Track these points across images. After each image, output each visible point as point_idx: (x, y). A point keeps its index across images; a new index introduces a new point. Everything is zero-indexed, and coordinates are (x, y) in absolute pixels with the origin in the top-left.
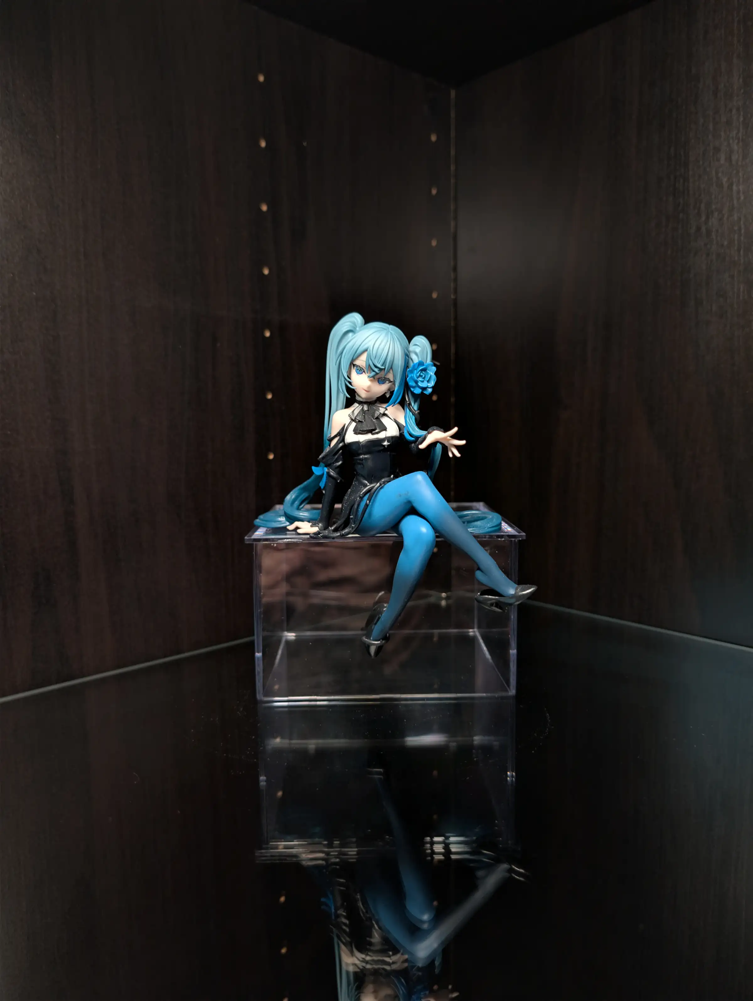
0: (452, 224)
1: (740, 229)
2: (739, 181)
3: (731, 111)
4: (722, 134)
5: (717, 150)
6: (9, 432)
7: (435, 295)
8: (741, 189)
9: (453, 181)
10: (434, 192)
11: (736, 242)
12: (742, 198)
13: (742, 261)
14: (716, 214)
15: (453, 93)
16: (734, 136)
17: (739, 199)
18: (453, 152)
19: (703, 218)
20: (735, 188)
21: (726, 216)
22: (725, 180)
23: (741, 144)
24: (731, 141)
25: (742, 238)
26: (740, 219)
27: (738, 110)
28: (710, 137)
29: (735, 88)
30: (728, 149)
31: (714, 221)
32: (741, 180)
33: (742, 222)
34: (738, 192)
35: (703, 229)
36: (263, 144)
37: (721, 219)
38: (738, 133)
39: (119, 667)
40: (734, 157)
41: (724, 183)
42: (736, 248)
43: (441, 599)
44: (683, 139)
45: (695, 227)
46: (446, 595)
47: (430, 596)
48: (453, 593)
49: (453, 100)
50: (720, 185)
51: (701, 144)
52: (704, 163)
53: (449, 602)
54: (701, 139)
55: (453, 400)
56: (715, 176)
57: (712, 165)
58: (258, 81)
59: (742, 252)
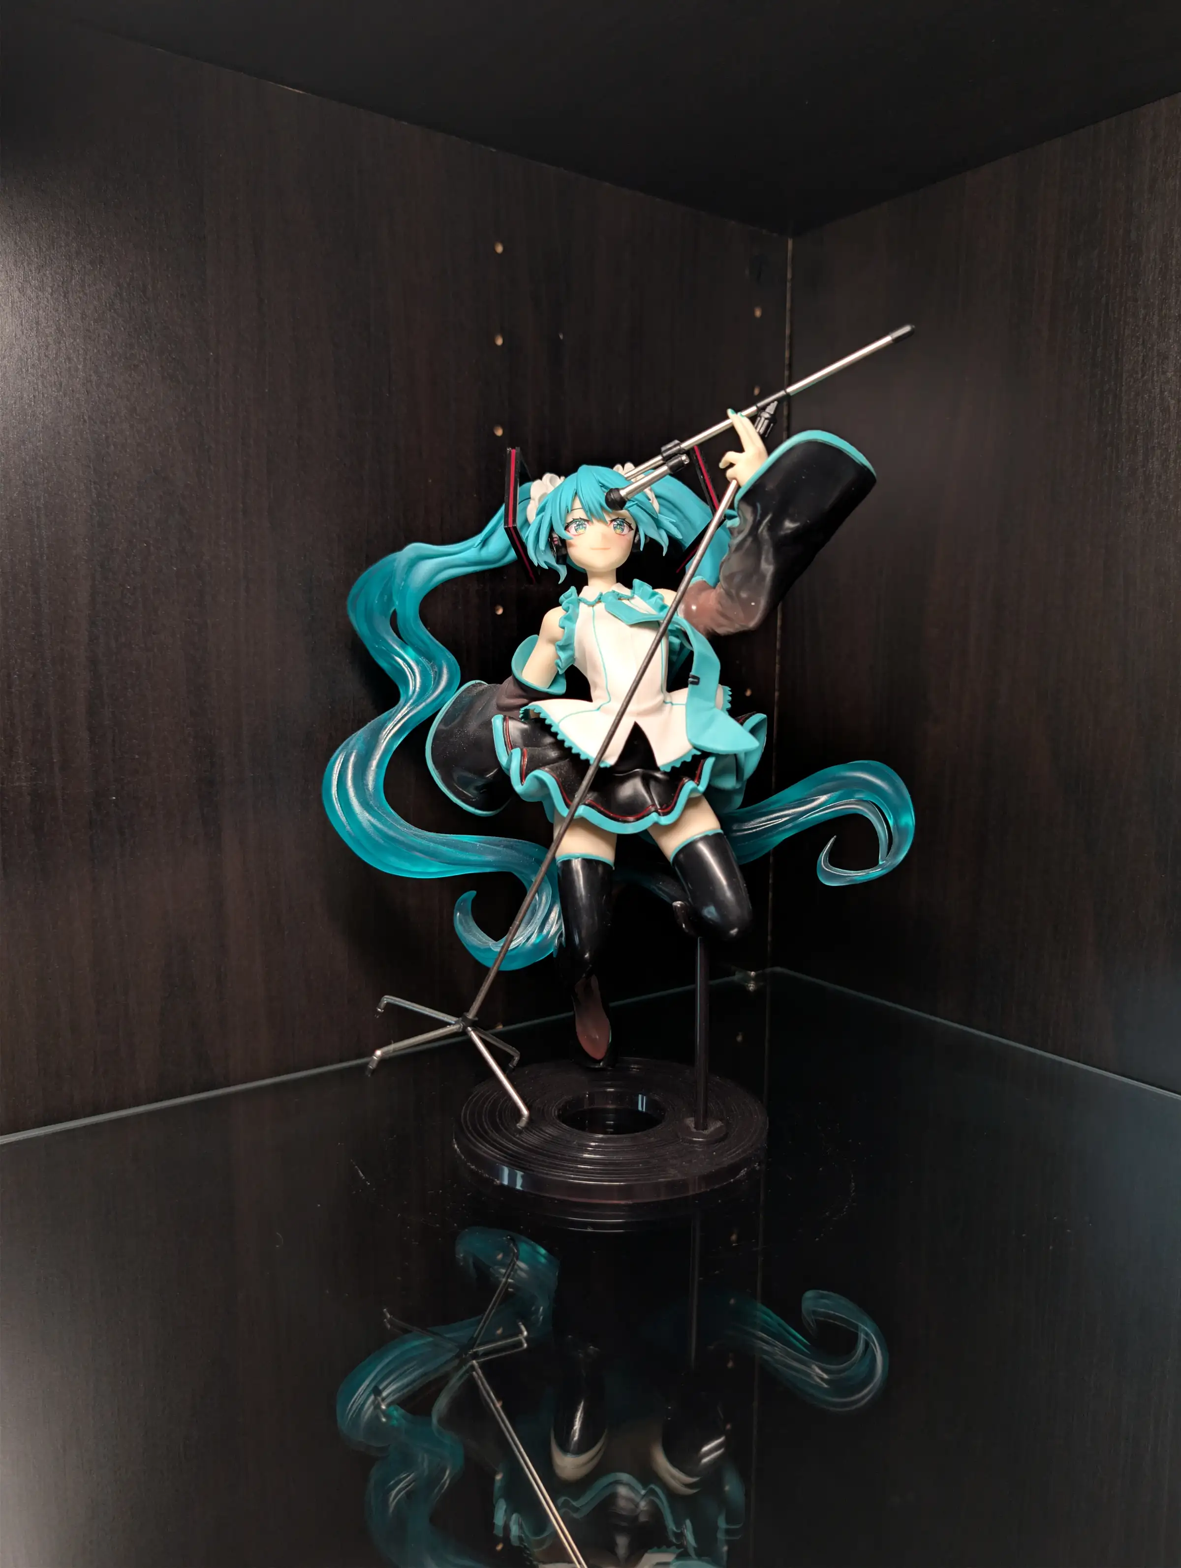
4: (1172, 333)
5: (1164, 357)
6: (137, 757)
9: (786, 373)
10: (756, 391)
14: (1158, 452)
15: (790, 244)
18: (788, 332)
19: (1141, 458)
21: (1173, 456)
28: (1155, 337)
31: (1155, 463)
35: (1140, 473)
36: (499, 341)
37: (1165, 461)
41: (1172, 408)
43: (748, 979)
44: (1115, 337)
45: (1127, 469)
46: (756, 976)
47: (734, 974)
48: (769, 970)
49: (789, 255)
50: (1166, 410)
51: (1140, 348)
52: (1143, 376)
53: (762, 984)
54: (1141, 340)
55: (777, 694)
56: (1159, 396)
57: (1155, 378)
58: (495, 252)
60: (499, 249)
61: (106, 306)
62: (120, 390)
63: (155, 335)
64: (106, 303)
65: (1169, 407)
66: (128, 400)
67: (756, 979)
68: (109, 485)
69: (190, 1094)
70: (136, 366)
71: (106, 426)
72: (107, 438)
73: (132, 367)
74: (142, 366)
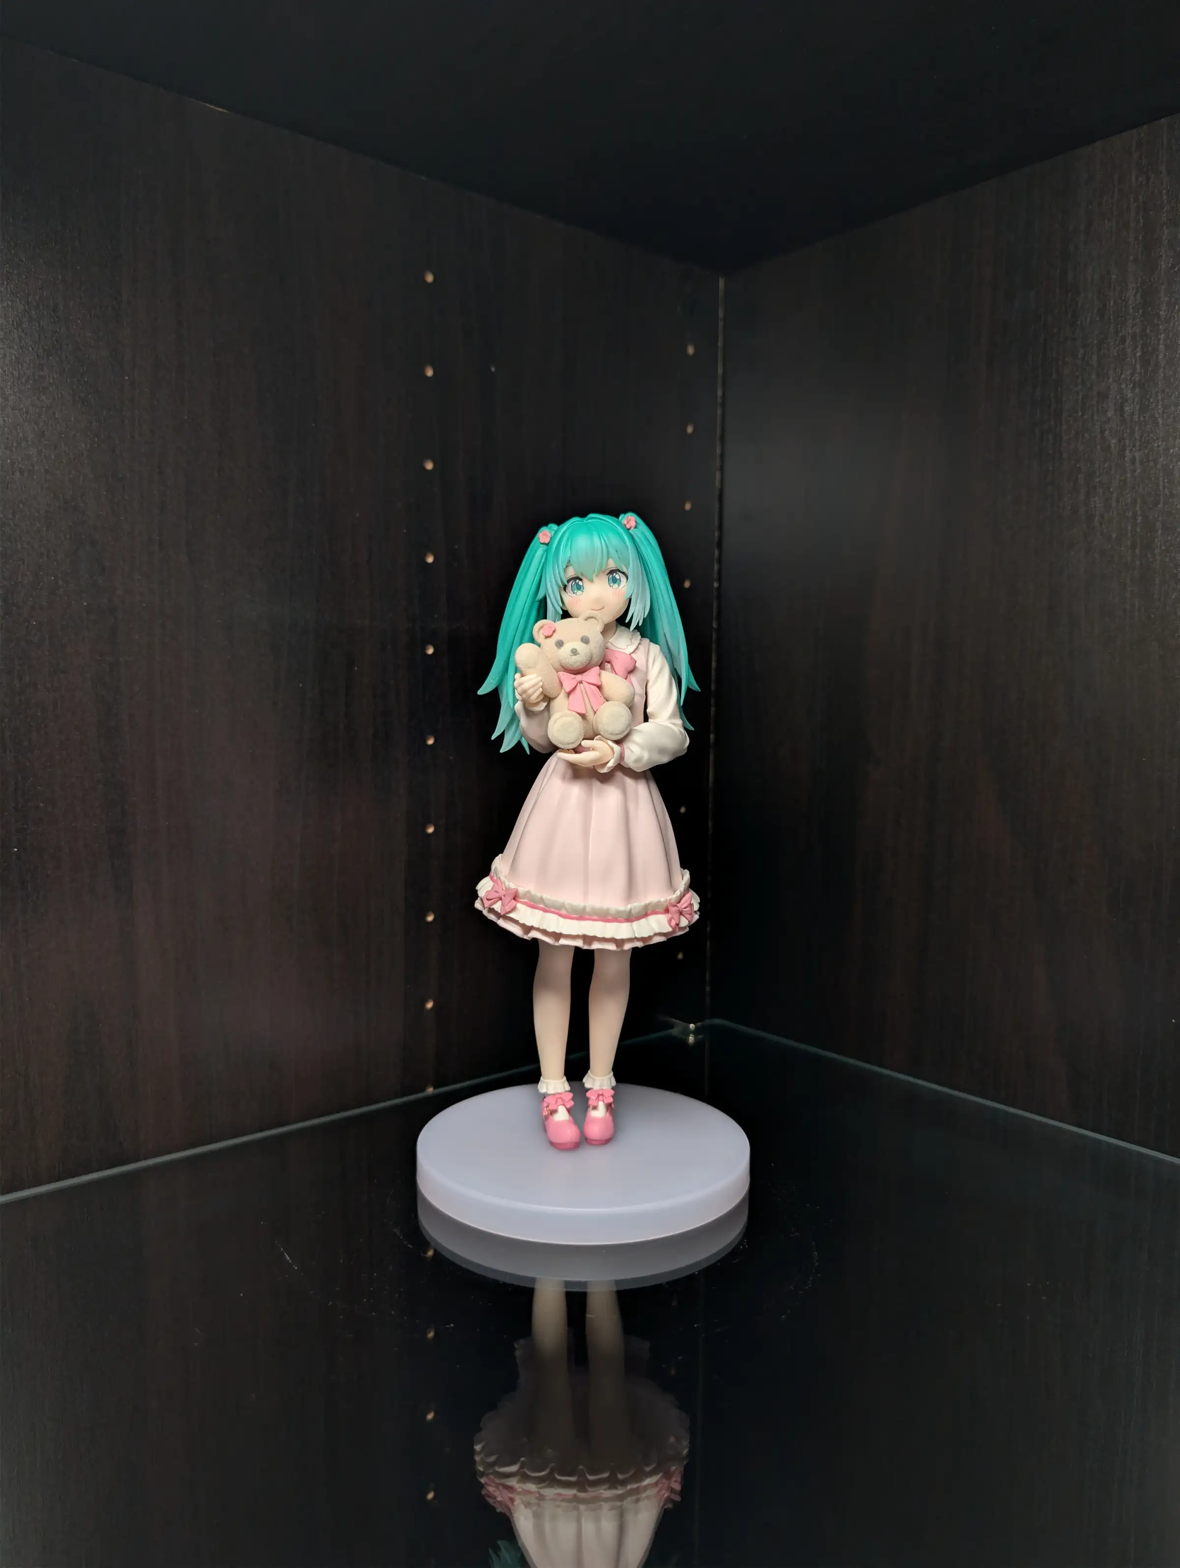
0: (718, 475)
1: (1135, 516)
2: (1134, 446)
3: (1123, 340)
4: (1111, 373)
5: (1103, 396)
6: (42, 805)
7: (687, 584)
8: (1137, 457)
9: (719, 412)
10: (690, 430)
11: (1129, 535)
12: (1139, 471)
13: (1138, 562)
14: (1100, 491)
16: (1129, 378)
17: (1134, 471)
18: (720, 371)
19: (1082, 497)
20: (1127, 453)
21: (1115, 495)
22: (1114, 441)
23: (1137, 390)
24: (1123, 386)
25: (1138, 530)
26: (1134, 502)
27: (1134, 337)
28: (1094, 376)
29: (1131, 307)
30: (1118, 397)
31: (1097, 502)
32: (1138, 444)
33: (1138, 505)
34: (1133, 461)
35: (1082, 512)
36: (430, 373)
37: (1107, 500)
38: (1132, 375)
39: (193, 1146)
40: (1128, 409)
41: (1113, 446)
42: (1129, 543)
43: (687, 1032)
44: (1054, 377)
45: (1069, 508)
46: (696, 1027)
47: (672, 1026)
48: (708, 1022)
49: (721, 293)
50: (1107, 449)
51: (1080, 387)
52: (1083, 415)
53: (700, 1037)
54: (1080, 379)
56: (1099, 435)
57: (1096, 418)
58: (425, 281)
59: (1137, 551)
60: (430, 278)
61: (13, 324)
62: (27, 413)
63: (66, 357)
64: (13, 322)
65: (1109, 446)
66: (36, 423)
67: (696, 1032)
68: (14, 515)
69: (97, 1171)
70: (43, 388)
71: (11, 451)
72: (13, 463)
73: (41, 389)
74: (51, 389)
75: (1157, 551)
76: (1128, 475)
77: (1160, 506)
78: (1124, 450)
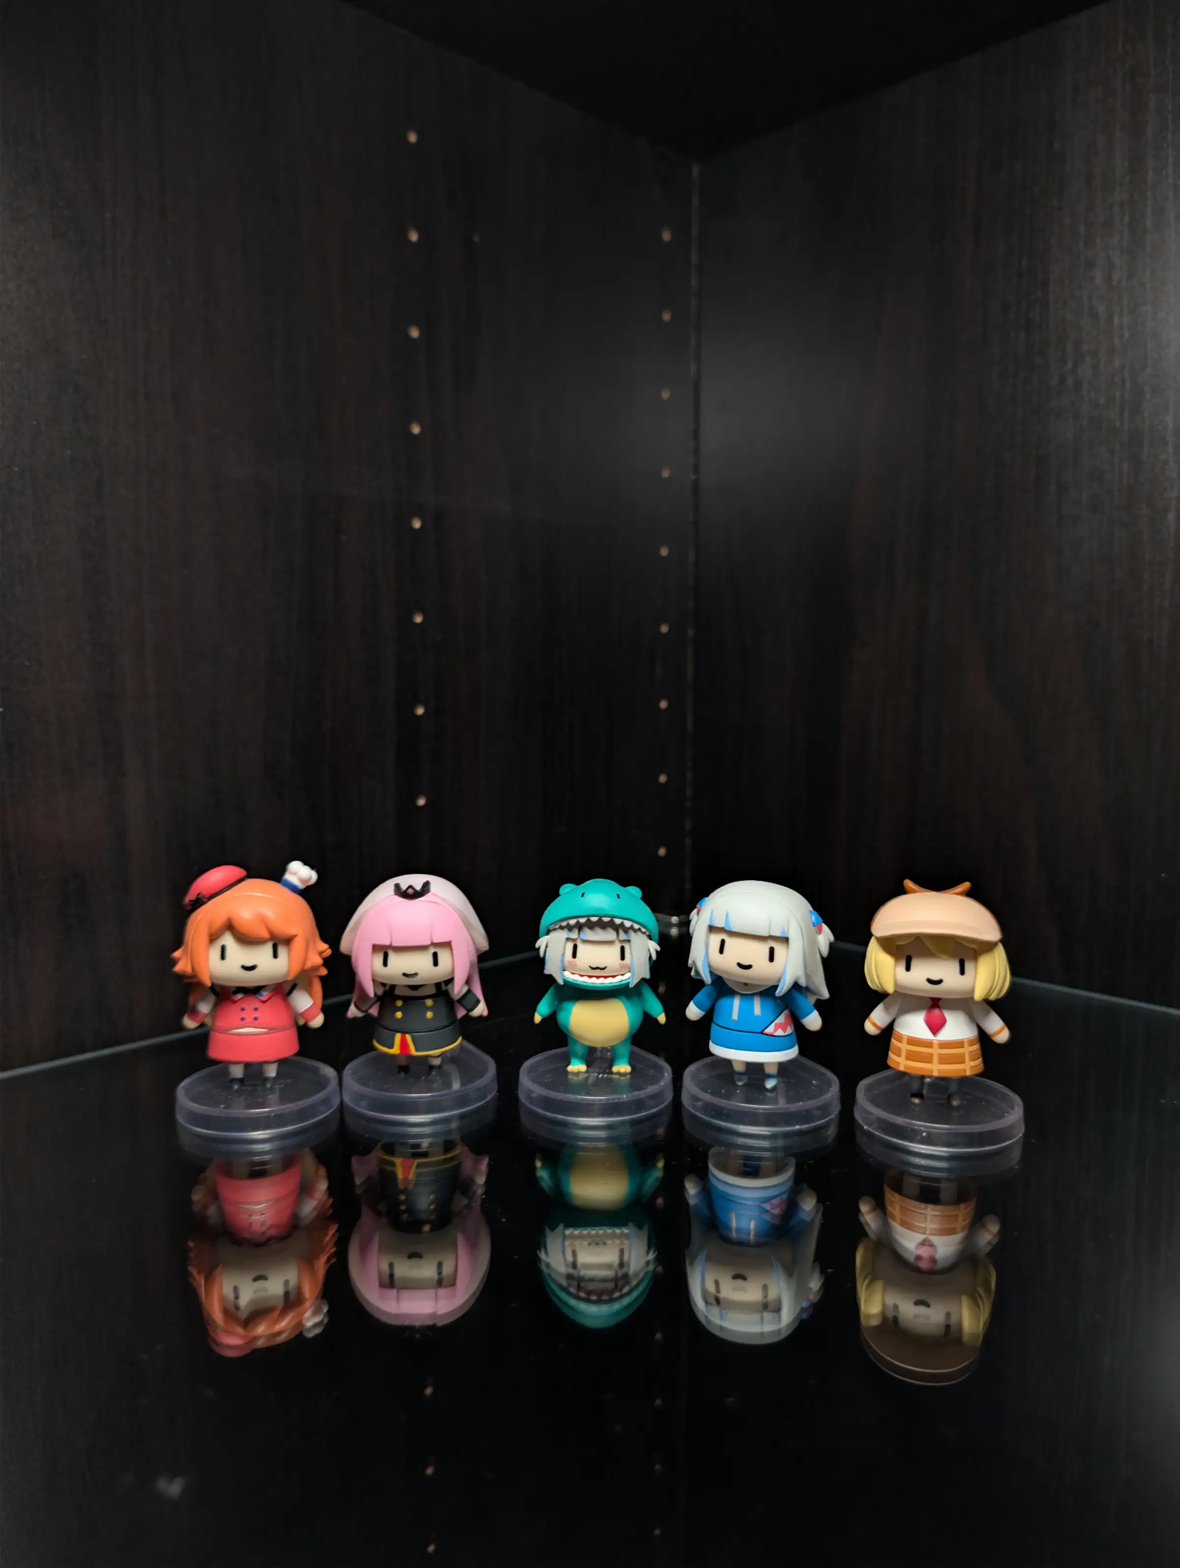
0: (693, 367)
1: (1123, 381)
2: (1122, 310)
3: (1111, 207)
4: (1099, 240)
5: (1090, 264)
6: (27, 663)
7: (666, 474)
8: (1125, 323)
9: (694, 301)
10: (666, 317)
11: (1118, 400)
12: (1127, 336)
13: (1126, 427)
14: (1088, 359)
15: (696, 171)
16: (1116, 244)
17: (1122, 336)
19: (1070, 365)
20: (1116, 320)
21: (1103, 362)
22: (1101, 309)
23: (1125, 256)
24: (1111, 252)
25: (1126, 395)
26: (1123, 366)
27: (1122, 206)
28: (1081, 245)
29: (1118, 174)
30: (1106, 264)
31: (1085, 370)
32: (1126, 309)
34: (1121, 326)
35: (1070, 381)
36: (414, 237)
37: (1095, 367)
38: (1121, 241)
40: (1116, 276)
41: (1101, 313)
42: (1117, 409)
44: (1041, 247)
45: (1057, 378)
49: (695, 180)
50: (1095, 316)
51: (1067, 256)
52: (1071, 283)
53: (684, 929)
54: (1067, 248)
55: (691, 632)
56: (1087, 303)
57: (1083, 285)
58: (408, 142)
59: (1126, 415)
60: (413, 138)
63: (45, 187)
65: (1097, 314)
66: (15, 256)
69: (91, 1051)
70: (22, 219)
73: (19, 220)
74: (30, 220)
75: (1146, 415)
76: (1116, 341)
77: (1148, 370)
78: (1111, 316)
